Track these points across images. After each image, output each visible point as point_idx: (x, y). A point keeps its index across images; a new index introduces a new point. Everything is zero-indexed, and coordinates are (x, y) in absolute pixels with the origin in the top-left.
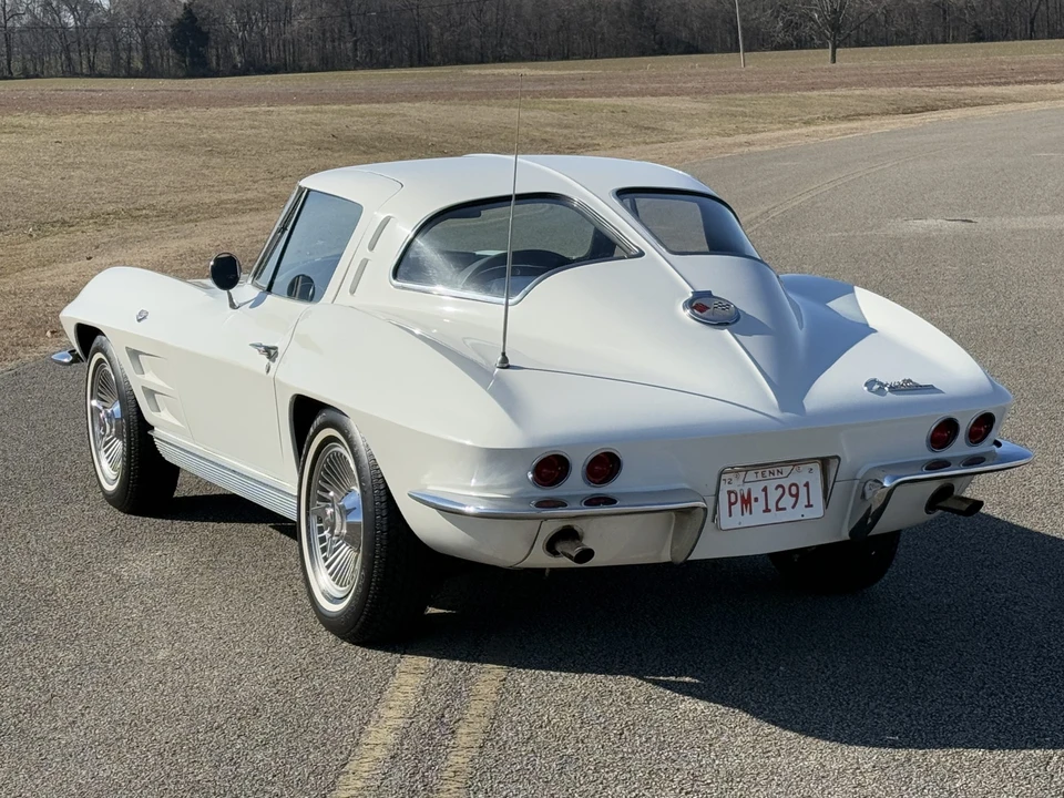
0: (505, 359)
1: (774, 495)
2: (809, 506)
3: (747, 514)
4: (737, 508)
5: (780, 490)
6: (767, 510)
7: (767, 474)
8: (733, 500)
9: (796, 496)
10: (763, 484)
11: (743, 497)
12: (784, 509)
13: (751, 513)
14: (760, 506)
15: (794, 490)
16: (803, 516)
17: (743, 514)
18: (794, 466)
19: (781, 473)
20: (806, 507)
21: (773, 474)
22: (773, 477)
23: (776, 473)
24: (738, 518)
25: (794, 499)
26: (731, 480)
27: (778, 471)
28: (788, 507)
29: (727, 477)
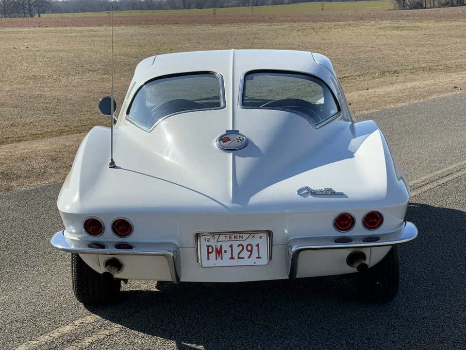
1: (236, 250)
2: (259, 257)
3: (219, 259)
4: (213, 256)
5: (241, 247)
6: (232, 258)
7: (233, 237)
8: (210, 250)
9: (251, 251)
10: (230, 243)
11: (217, 249)
12: (243, 258)
13: (222, 259)
14: (228, 255)
15: (249, 248)
16: (255, 263)
17: (216, 259)
18: (251, 234)
19: (242, 238)
20: (257, 258)
21: (237, 238)
22: (236, 239)
23: (238, 237)
24: (213, 261)
25: (249, 253)
26: (209, 239)
27: (240, 236)
28: (246, 257)
29: (206, 237)
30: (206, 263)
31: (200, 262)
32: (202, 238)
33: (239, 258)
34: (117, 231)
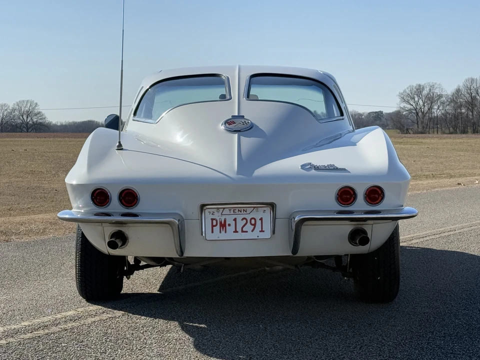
0: (120, 145)
1: (240, 224)
2: (262, 231)
3: (223, 232)
4: (217, 229)
5: (245, 221)
6: (236, 231)
7: (237, 211)
8: (215, 223)
9: (255, 225)
10: (234, 217)
11: (221, 223)
12: (247, 232)
13: (226, 232)
14: (232, 228)
15: (253, 222)
17: (220, 232)
18: (254, 208)
19: (246, 212)
20: (260, 231)
21: (241, 212)
22: (240, 213)
23: (242, 211)
24: (217, 234)
25: (253, 227)
26: (214, 212)
28: (250, 231)
29: (211, 211)
30: (210, 236)
31: (204, 235)
32: (207, 211)
33: (243, 231)
34: (124, 203)
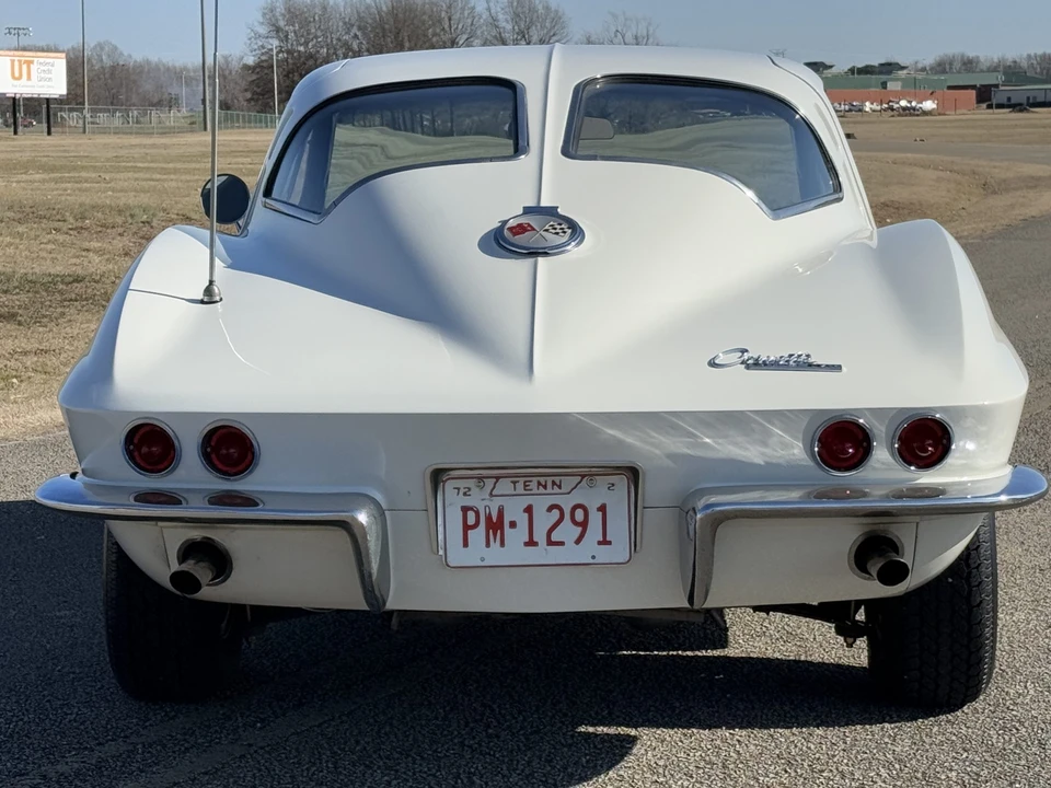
1: (543, 521)
2: (605, 542)
3: (495, 545)
4: (477, 536)
5: (556, 514)
6: (531, 543)
7: (533, 485)
8: (471, 519)
9: (584, 525)
10: (526, 501)
11: (489, 518)
12: (562, 543)
13: (502, 544)
14: (521, 534)
15: (579, 515)
16: (593, 557)
17: (488, 545)
18: (583, 476)
19: (560, 487)
20: (600, 543)
21: (545, 487)
22: (544, 491)
23: (549, 484)
24: (479, 550)
25: (580, 529)
26: (469, 489)
27: (554, 483)
28: (570, 542)
29: (462, 484)
30: (457, 556)
31: (441, 552)
32: (450, 485)
33: (550, 543)
34: (216, 462)
